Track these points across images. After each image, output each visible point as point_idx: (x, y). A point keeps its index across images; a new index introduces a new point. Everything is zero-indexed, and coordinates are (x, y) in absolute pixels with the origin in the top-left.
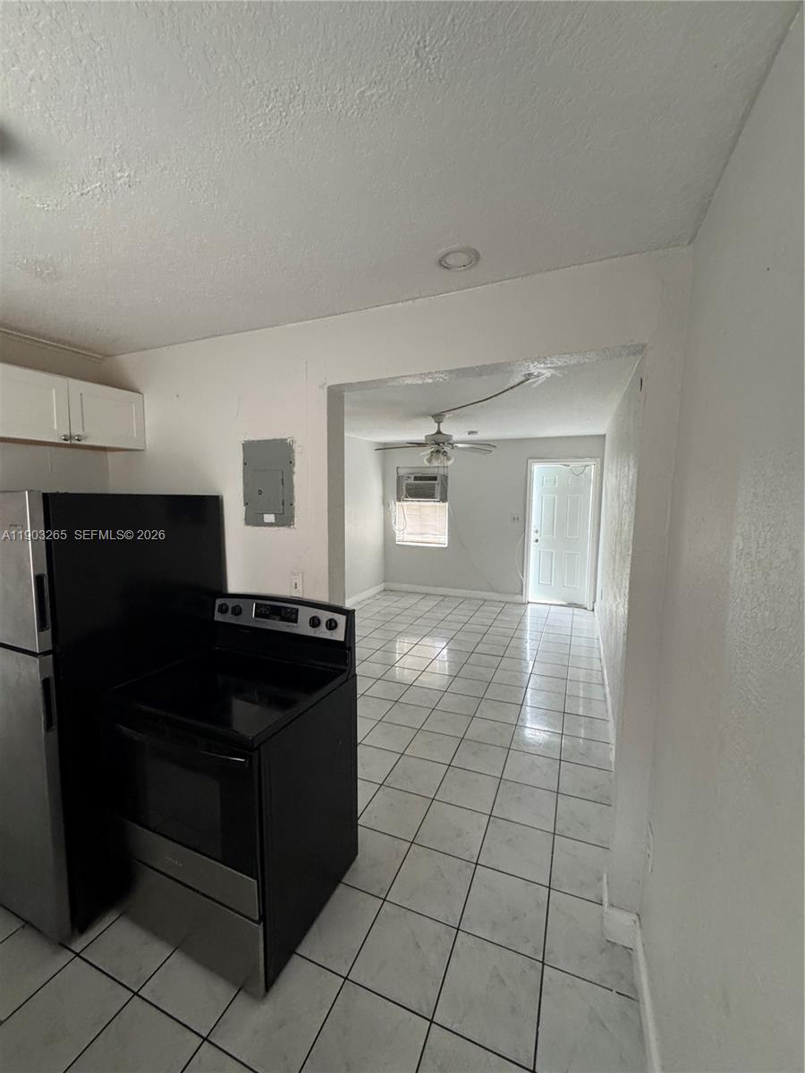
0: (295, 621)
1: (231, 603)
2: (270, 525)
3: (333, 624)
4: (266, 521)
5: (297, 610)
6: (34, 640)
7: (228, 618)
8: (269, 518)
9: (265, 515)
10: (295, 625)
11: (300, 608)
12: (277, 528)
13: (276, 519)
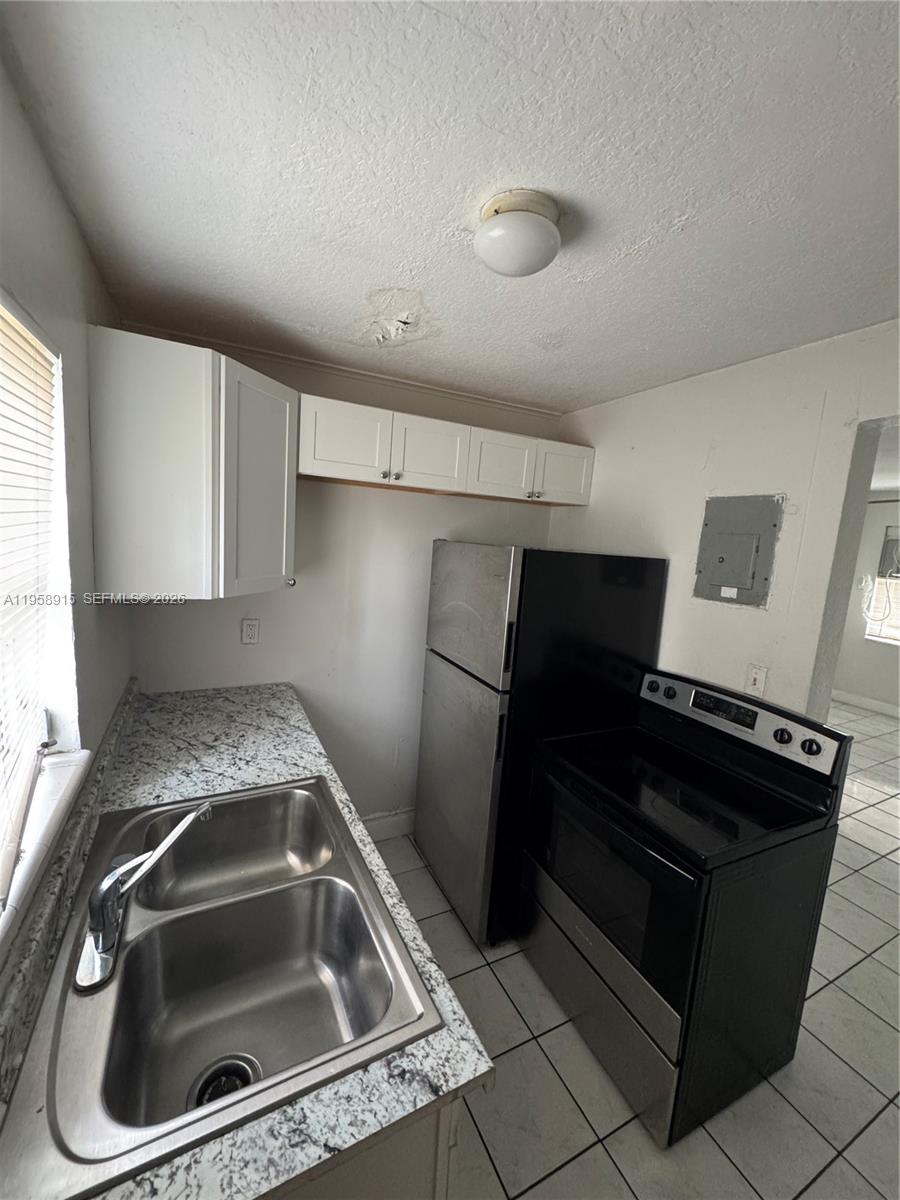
0: (751, 726)
1: (663, 683)
2: (729, 600)
3: (815, 747)
4: (723, 595)
5: (756, 714)
6: (500, 678)
7: (659, 699)
8: (729, 592)
9: (723, 588)
10: (750, 731)
11: (762, 713)
12: (737, 606)
13: (738, 594)
